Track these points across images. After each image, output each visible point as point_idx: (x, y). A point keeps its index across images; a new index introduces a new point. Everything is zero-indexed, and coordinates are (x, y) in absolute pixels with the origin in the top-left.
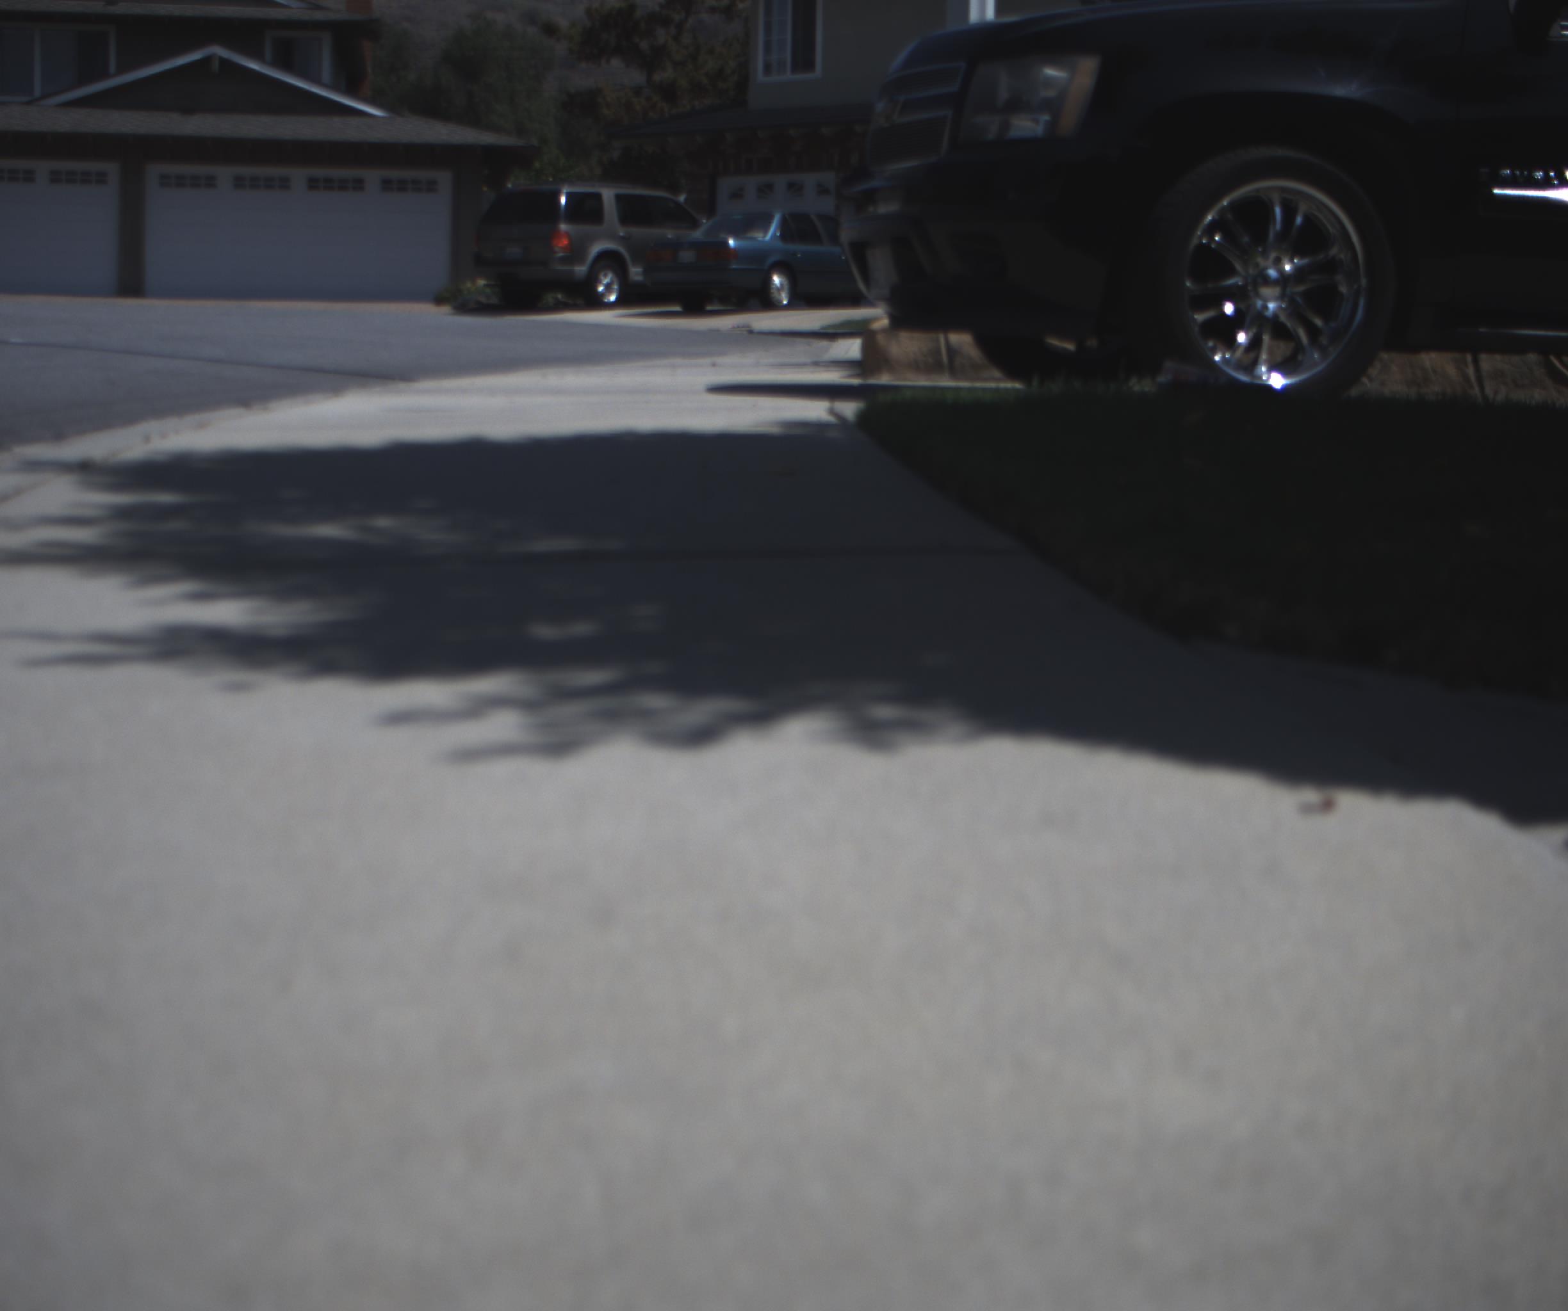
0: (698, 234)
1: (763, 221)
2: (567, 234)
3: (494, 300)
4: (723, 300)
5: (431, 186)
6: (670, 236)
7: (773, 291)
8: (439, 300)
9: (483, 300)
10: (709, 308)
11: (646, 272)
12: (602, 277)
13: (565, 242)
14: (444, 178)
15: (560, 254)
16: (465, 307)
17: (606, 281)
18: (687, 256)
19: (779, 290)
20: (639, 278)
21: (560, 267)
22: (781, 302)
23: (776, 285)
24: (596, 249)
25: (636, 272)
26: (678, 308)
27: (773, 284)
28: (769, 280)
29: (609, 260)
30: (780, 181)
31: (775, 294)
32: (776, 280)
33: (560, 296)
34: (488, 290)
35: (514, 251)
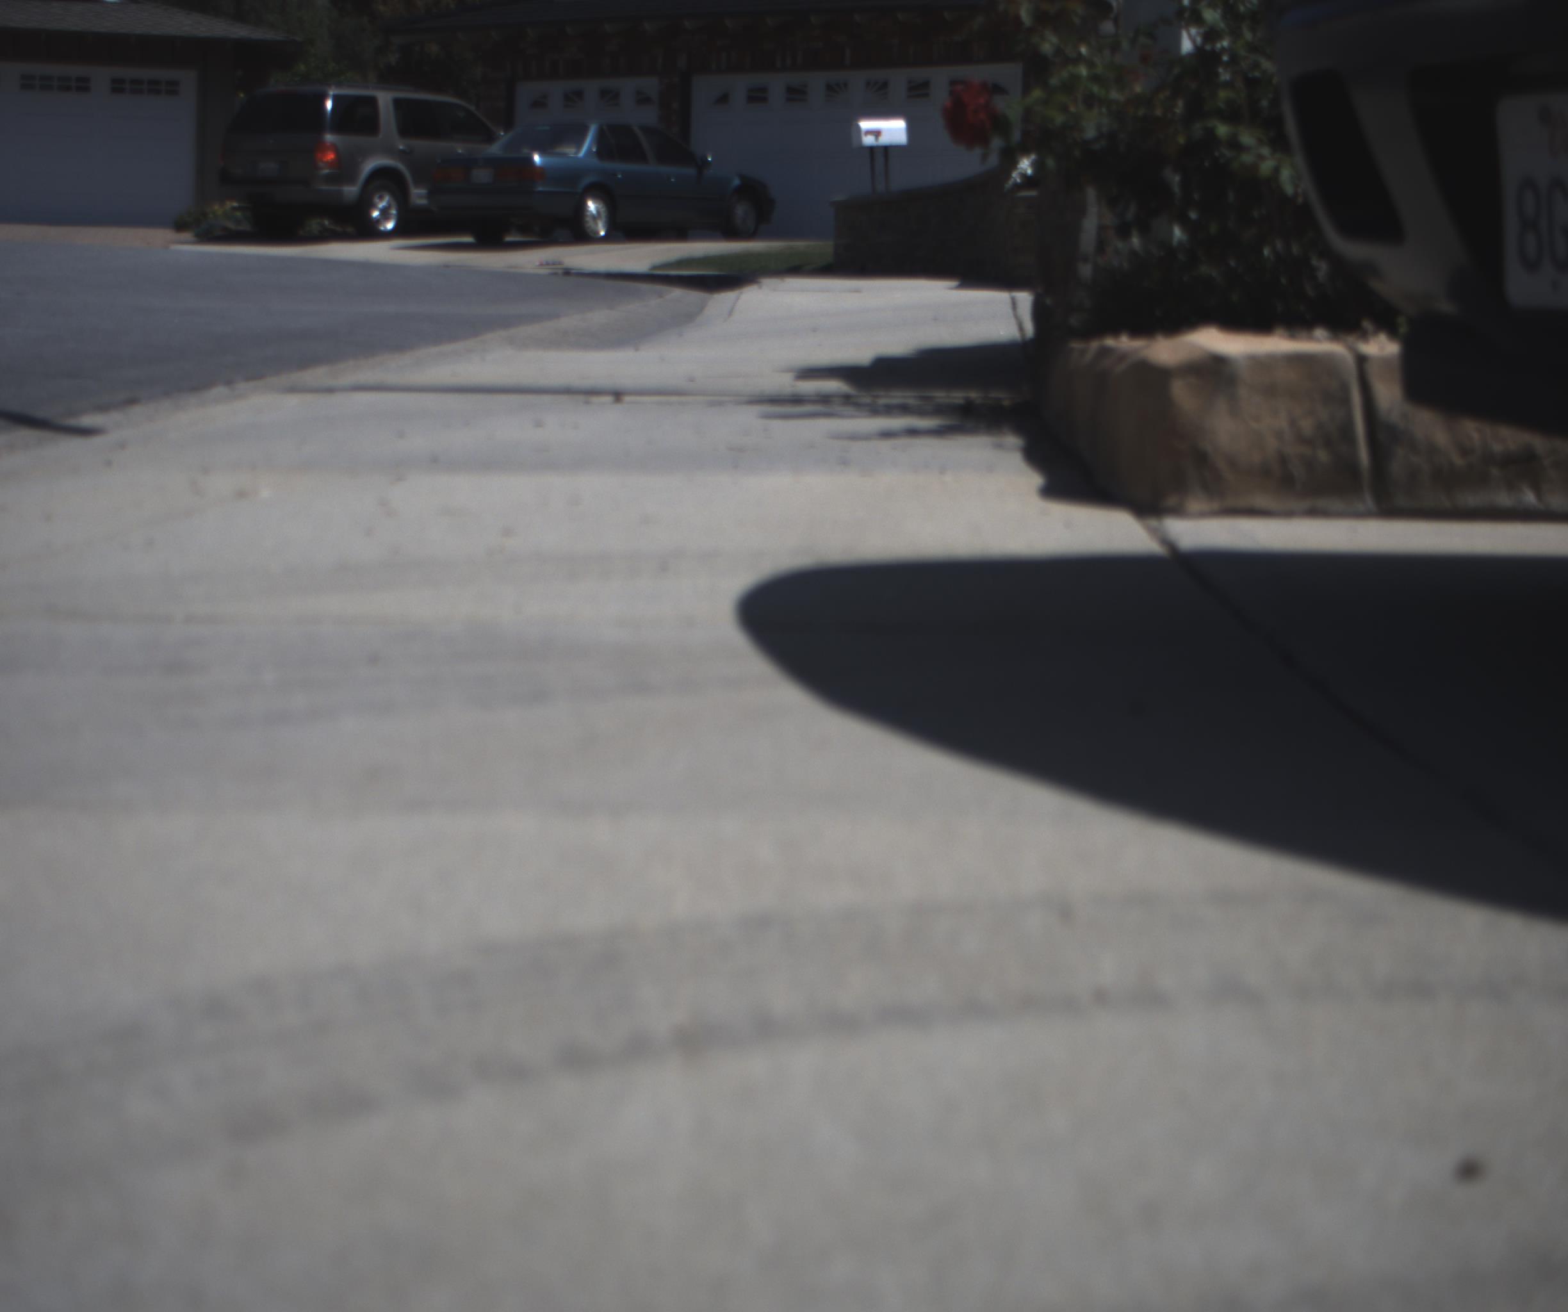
0: (495, 149)
1: (576, 134)
2: (334, 148)
3: (246, 227)
4: (523, 229)
5: (172, 88)
6: (460, 151)
7: (588, 219)
8: (180, 226)
9: (231, 225)
10: (508, 239)
11: (431, 195)
12: (376, 200)
13: (331, 156)
14: (188, 79)
15: (326, 171)
16: (208, 236)
17: (382, 204)
18: (482, 176)
19: (595, 218)
20: (423, 202)
21: (324, 187)
22: (598, 233)
23: (591, 211)
24: (370, 165)
25: (418, 195)
26: (468, 239)
27: (588, 211)
28: (583, 207)
29: (386, 179)
30: (591, 87)
31: (590, 223)
32: (591, 206)
33: (326, 222)
34: (238, 214)
35: (268, 167)
